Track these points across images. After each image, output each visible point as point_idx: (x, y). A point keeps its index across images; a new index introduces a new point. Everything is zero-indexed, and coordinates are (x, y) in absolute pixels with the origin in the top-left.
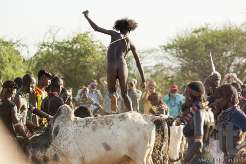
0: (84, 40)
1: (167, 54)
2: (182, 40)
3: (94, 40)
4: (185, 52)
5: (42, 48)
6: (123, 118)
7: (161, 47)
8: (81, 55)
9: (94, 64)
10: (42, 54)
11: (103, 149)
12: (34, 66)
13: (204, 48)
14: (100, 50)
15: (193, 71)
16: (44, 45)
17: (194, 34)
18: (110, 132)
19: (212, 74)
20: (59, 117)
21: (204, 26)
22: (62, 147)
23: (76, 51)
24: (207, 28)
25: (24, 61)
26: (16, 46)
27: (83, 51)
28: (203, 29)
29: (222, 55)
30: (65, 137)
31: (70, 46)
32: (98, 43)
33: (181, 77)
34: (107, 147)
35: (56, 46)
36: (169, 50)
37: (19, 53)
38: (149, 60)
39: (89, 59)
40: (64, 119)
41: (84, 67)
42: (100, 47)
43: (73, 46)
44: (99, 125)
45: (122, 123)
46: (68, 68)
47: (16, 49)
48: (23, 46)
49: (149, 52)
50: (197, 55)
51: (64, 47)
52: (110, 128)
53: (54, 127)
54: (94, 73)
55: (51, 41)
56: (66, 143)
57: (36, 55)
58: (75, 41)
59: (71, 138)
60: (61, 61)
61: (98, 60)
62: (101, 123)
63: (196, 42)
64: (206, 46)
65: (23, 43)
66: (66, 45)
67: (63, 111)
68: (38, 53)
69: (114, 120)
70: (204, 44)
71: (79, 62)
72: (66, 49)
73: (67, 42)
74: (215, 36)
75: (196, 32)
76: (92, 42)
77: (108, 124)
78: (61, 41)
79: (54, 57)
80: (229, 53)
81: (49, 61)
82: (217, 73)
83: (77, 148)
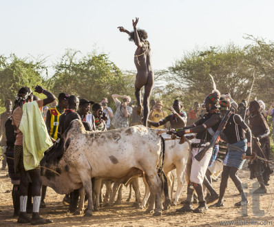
0: (99, 63)
1: (175, 75)
2: (189, 62)
3: (108, 62)
4: (191, 73)
5: (60, 70)
6: (129, 132)
7: (170, 68)
8: (96, 76)
9: (108, 84)
10: (60, 75)
11: (110, 162)
12: (53, 86)
13: (209, 70)
14: (114, 71)
15: (200, 91)
16: (62, 67)
17: (200, 57)
18: (116, 146)
19: (213, 92)
20: (71, 130)
21: (210, 50)
22: (72, 158)
23: (91, 72)
24: (212, 51)
25: (43, 82)
26: (35, 68)
27: (97, 73)
28: (209, 52)
29: (226, 76)
30: (76, 149)
31: (85, 68)
32: (112, 65)
33: (189, 97)
34: (114, 160)
35: (73, 68)
36: (177, 72)
37: (39, 74)
38: (159, 82)
39: (104, 79)
40: (74, 132)
41: (99, 87)
42: (113, 69)
43: (88, 68)
44: (107, 139)
45: (128, 138)
46: (84, 88)
47: (36, 70)
48: (42, 68)
49: (161, 73)
50: (203, 76)
51: (81, 69)
52: (117, 142)
53: (66, 140)
54: (108, 93)
55: (68, 63)
56: (76, 155)
57: (54, 76)
58: (90, 63)
59: (80, 151)
60: (78, 82)
61: (112, 81)
62: (109, 137)
63: (202, 65)
64: (211, 68)
65: (42, 65)
66: (82, 67)
67: (74, 125)
68: (56, 74)
69: (121, 134)
70: (210, 66)
71: (94, 82)
72: (82, 70)
73: (83, 64)
74: (219, 59)
75: (202, 55)
76: (107, 64)
77: (115, 139)
78: (78, 63)
79: (71, 78)
80: (233, 75)
81: (67, 82)
82: (217, 91)
83: (86, 160)
